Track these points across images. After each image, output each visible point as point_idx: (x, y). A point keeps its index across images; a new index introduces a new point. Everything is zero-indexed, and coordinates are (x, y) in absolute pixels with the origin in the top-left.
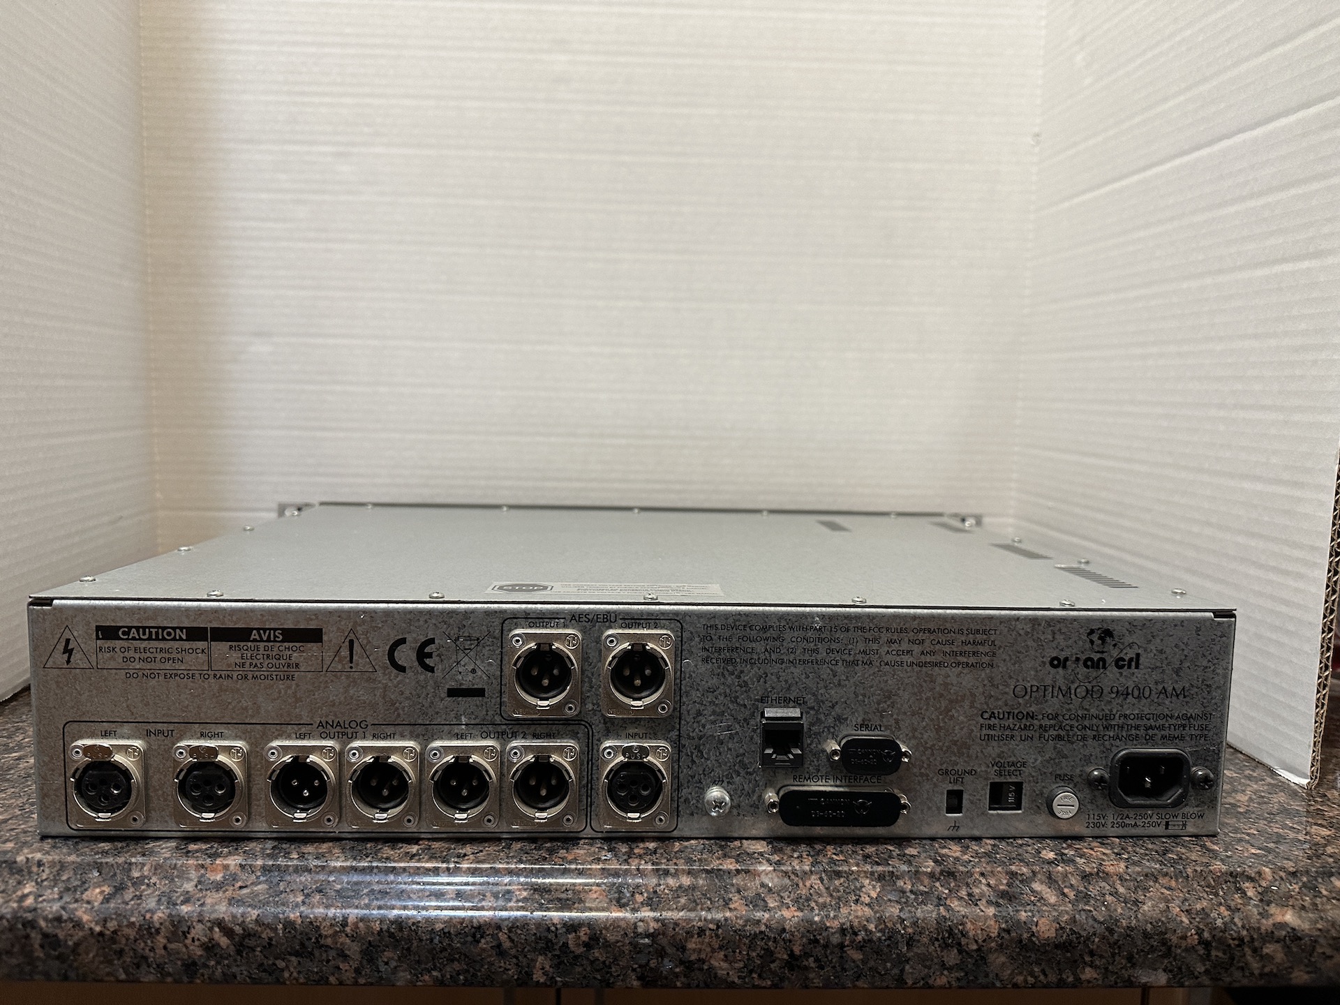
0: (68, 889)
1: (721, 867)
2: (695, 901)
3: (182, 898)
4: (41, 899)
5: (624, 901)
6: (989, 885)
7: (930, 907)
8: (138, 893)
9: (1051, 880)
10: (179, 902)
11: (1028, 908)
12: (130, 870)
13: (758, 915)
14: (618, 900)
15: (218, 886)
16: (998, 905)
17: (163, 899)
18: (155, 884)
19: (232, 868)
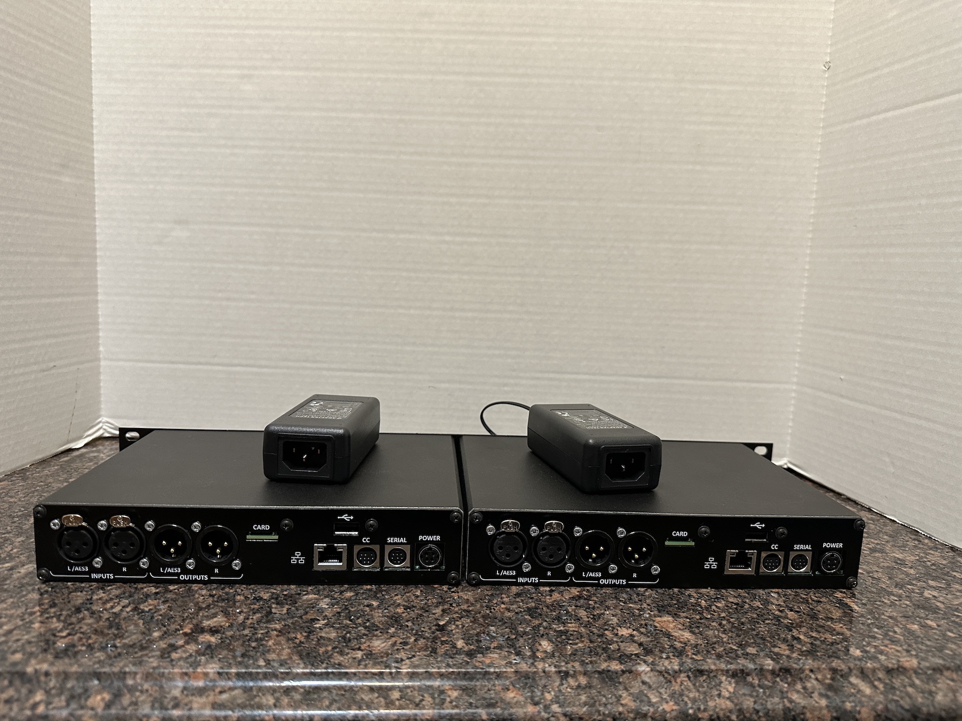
0: (72, 697)
1: (609, 668)
2: (593, 698)
3: (172, 703)
4: (51, 707)
5: (537, 699)
6: (817, 679)
7: (776, 700)
8: (134, 699)
9: (863, 674)
10: (170, 706)
11: (851, 699)
12: (124, 679)
13: (645, 708)
14: (532, 698)
15: (201, 691)
16: (827, 697)
17: (157, 705)
18: (147, 691)
19: (211, 675)
